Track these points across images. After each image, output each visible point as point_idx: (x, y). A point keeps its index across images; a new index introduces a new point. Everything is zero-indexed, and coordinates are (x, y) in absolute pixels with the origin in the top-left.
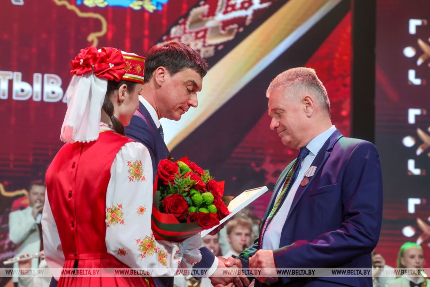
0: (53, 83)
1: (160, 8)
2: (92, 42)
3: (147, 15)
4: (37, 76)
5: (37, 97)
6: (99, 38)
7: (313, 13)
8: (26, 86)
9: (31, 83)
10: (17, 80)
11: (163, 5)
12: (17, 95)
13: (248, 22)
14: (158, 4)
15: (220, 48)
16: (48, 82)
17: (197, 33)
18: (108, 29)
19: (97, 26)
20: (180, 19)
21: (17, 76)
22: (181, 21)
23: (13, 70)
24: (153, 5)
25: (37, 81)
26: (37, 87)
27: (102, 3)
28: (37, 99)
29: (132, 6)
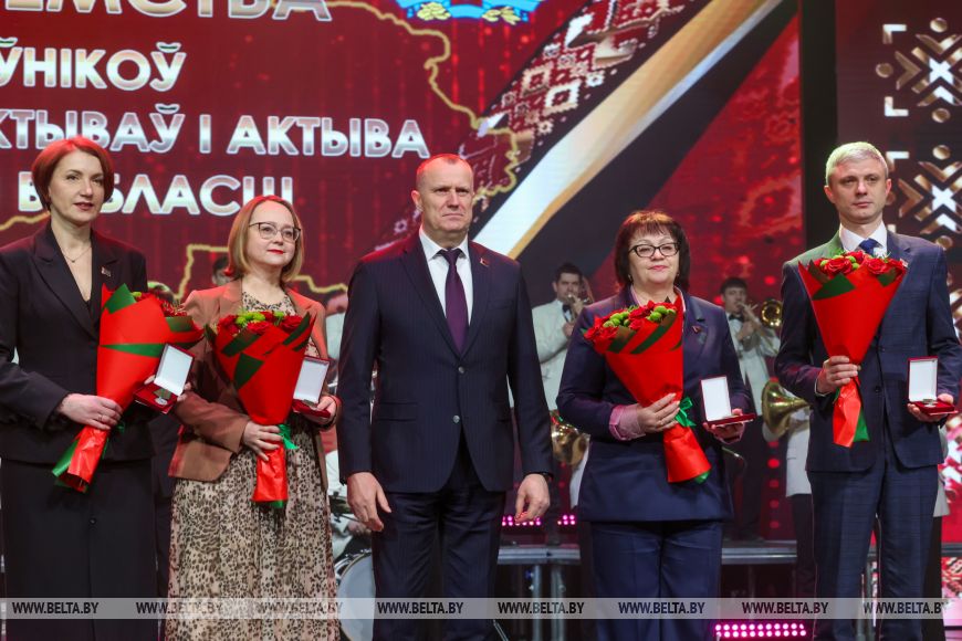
0: (377, 131)
1: (525, 19)
2: (431, 71)
3: (507, 30)
4: (354, 122)
5: (355, 152)
6: (440, 65)
7: (743, 20)
8: (340, 137)
9: (347, 133)
10: (327, 128)
11: (529, 14)
12: (328, 150)
13: (651, 34)
14: (522, 12)
15: (614, 72)
16: (370, 129)
17: (579, 52)
18: (453, 51)
19: (437, 48)
20: (554, 34)
21: (325, 123)
22: (557, 36)
23: (321, 116)
24: (515, 14)
25: (355, 129)
26: (355, 137)
27: (443, 14)
28: (356, 154)
29: (485, 16)
